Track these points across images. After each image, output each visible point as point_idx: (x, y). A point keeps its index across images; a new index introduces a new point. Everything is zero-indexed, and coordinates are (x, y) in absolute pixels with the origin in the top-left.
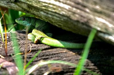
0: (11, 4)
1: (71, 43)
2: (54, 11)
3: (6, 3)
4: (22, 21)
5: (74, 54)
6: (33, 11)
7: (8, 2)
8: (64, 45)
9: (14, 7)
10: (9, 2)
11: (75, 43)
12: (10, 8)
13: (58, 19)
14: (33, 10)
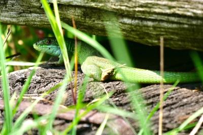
0: (29, 15)
1: (178, 73)
2: (168, 11)
3: (15, 16)
4: (46, 46)
5: (194, 91)
6: (94, 21)
7: (21, 13)
8: (165, 77)
9: (35, 21)
10: (24, 12)
11: (185, 73)
12: (24, 23)
13: (175, 26)
14: (93, 19)
